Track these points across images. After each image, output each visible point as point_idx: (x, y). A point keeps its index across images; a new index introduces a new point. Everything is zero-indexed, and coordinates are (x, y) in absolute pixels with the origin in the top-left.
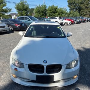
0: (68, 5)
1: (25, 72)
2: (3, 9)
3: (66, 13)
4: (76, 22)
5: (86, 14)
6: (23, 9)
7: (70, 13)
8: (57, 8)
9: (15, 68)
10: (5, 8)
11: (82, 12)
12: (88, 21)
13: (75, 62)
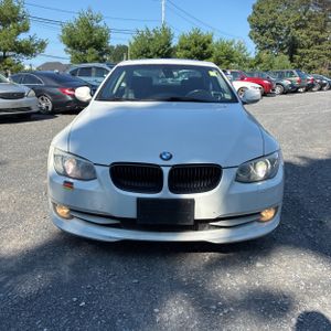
0: (251, 32)
1: (100, 190)
2: (16, 43)
3: (245, 60)
4: (278, 90)
5: (316, 63)
6: (88, 43)
7: (259, 61)
8: (209, 42)
9: (66, 182)
10: (23, 37)
11: (303, 55)
12: (325, 85)
13: (267, 163)
